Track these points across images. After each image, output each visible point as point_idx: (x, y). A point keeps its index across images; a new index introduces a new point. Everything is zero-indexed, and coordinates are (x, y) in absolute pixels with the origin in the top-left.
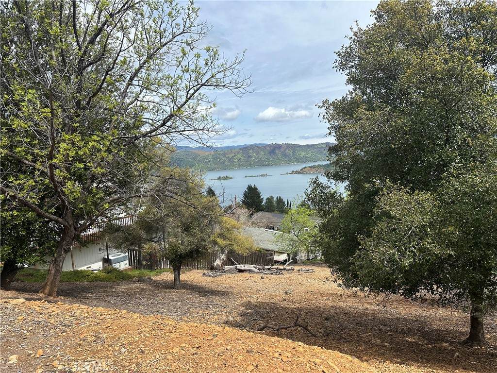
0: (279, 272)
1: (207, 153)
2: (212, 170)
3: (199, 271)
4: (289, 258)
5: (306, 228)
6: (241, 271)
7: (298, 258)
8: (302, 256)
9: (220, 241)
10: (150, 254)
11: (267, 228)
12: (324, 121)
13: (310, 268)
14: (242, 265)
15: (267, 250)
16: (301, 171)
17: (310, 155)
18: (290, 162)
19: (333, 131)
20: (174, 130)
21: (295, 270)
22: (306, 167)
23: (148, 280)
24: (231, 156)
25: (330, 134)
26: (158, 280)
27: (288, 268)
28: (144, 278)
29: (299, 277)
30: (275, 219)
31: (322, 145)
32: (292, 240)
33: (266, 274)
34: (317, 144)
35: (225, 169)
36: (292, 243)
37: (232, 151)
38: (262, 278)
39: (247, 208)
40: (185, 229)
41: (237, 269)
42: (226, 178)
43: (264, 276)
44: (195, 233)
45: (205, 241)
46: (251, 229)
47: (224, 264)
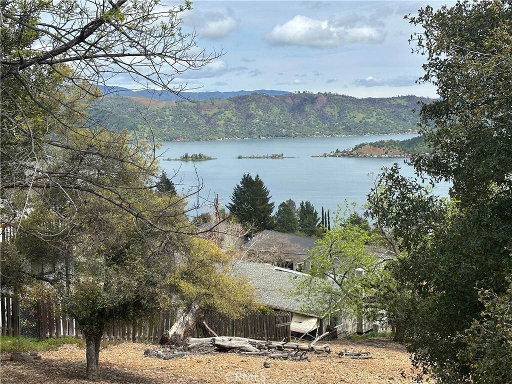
0: (300, 354)
1: (162, 105)
2: (171, 139)
3: (136, 345)
4: (321, 328)
5: (360, 269)
6: (222, 349)
7: (339, 328)
8: (348, 325)
9: (186, 287)
10: (37, 306)
11: (278, 265)
12: (421, 51)
13: (364, 351)
14: (226, 338)
15: (276, 310)
16: (355, 152)
17: (374, 120)
18: (332, 132)
19: (434, 74)
20: (102, 53)
21: (333, 353)
22: (363, 145)
23: (32, 358)
24: (211, 113)
25: (426, 78)
26: (52, 361)
27: (319, 347)
28: (23, 354)
29: (341, 366)
30: (295, 248)
31: (399, 101)
32: (329, 291)
33: (274, 358)
34: (390, 99)
35: (198, 140)
36: (328, 297)
37: (213, 104)
38: (266, 365)
39: (239, 222)
40: (114, 259)
41: (215, 345)
42: (198, 158)
43: (269, 361)
44: (135, 267)
45: (154, 285)
46: (246, 265)
47: (189, 333)
